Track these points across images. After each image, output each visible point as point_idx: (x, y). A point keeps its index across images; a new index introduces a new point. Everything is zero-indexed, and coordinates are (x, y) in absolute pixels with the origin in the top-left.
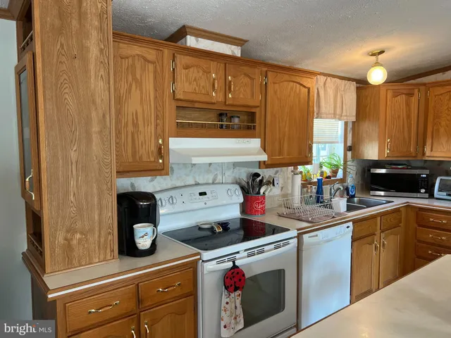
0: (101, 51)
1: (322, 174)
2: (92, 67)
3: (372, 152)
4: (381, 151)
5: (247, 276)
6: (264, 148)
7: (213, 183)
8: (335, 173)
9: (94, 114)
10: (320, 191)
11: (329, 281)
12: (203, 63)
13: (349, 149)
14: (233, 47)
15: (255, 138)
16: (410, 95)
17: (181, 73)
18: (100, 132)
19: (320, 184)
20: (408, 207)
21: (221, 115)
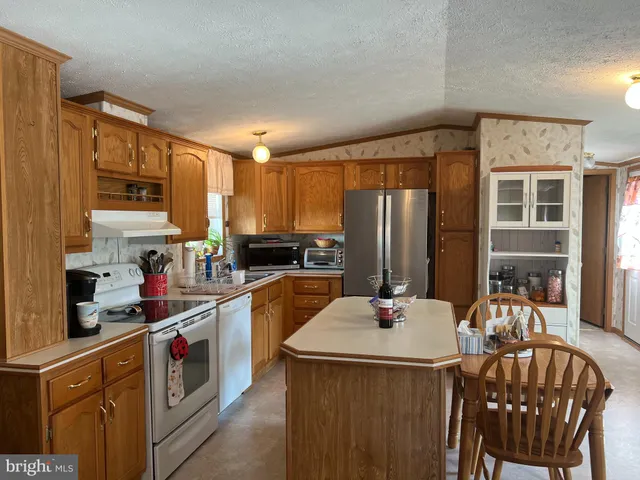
0: (51, 119)
1: (206, 250)
2: (44, 134)
3: (250, 228)
4: (259, 226)
5: (190, 342)
6: (170, 220)
7: (110, 263)
8: (216, 249)
9: (46, 185)
10: (209, 267)
11: (237, 350)
12: (120, 131)
13: (227, 224)
14: (141, 116)
15: (162, 211)
16: (280, 172)
17: (103, 142)
18: (51, 203)
19: (209, 260)
20: (286, 277)
21: (129, 186)
